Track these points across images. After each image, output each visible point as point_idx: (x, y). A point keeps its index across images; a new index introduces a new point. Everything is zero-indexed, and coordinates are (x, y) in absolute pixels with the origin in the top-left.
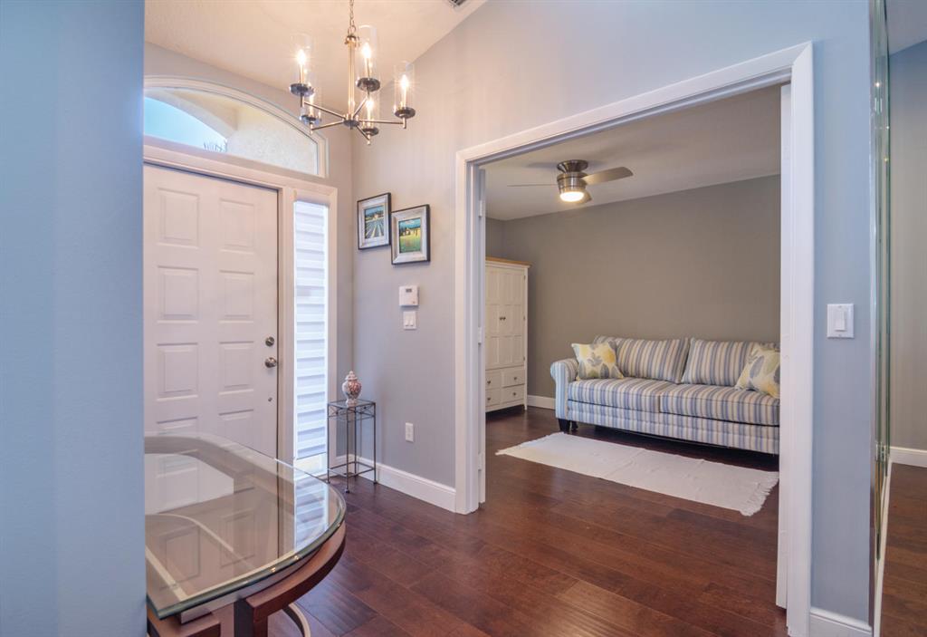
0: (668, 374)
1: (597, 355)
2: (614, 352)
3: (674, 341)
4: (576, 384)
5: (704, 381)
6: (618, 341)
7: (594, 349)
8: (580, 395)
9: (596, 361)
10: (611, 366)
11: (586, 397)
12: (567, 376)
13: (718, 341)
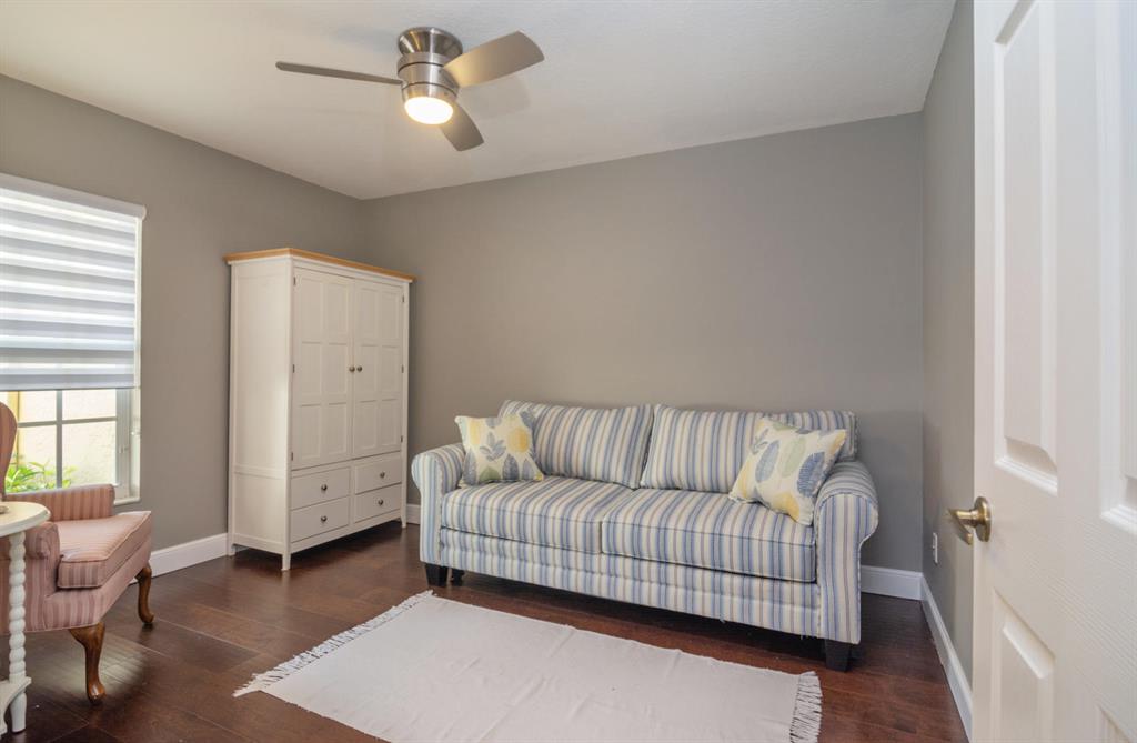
0: (617, 473)
1: (497, 439)
2: (529, 432)
3: (628, 409)
4: (455, 496)
5: (678, 485)
6: (538, 411)
7: (492, 426)
8: (461, 516)
9: (495, 449)
10: (523, 458)
11: (471, 522)
12: (440, 481)
13: (699, 409)
